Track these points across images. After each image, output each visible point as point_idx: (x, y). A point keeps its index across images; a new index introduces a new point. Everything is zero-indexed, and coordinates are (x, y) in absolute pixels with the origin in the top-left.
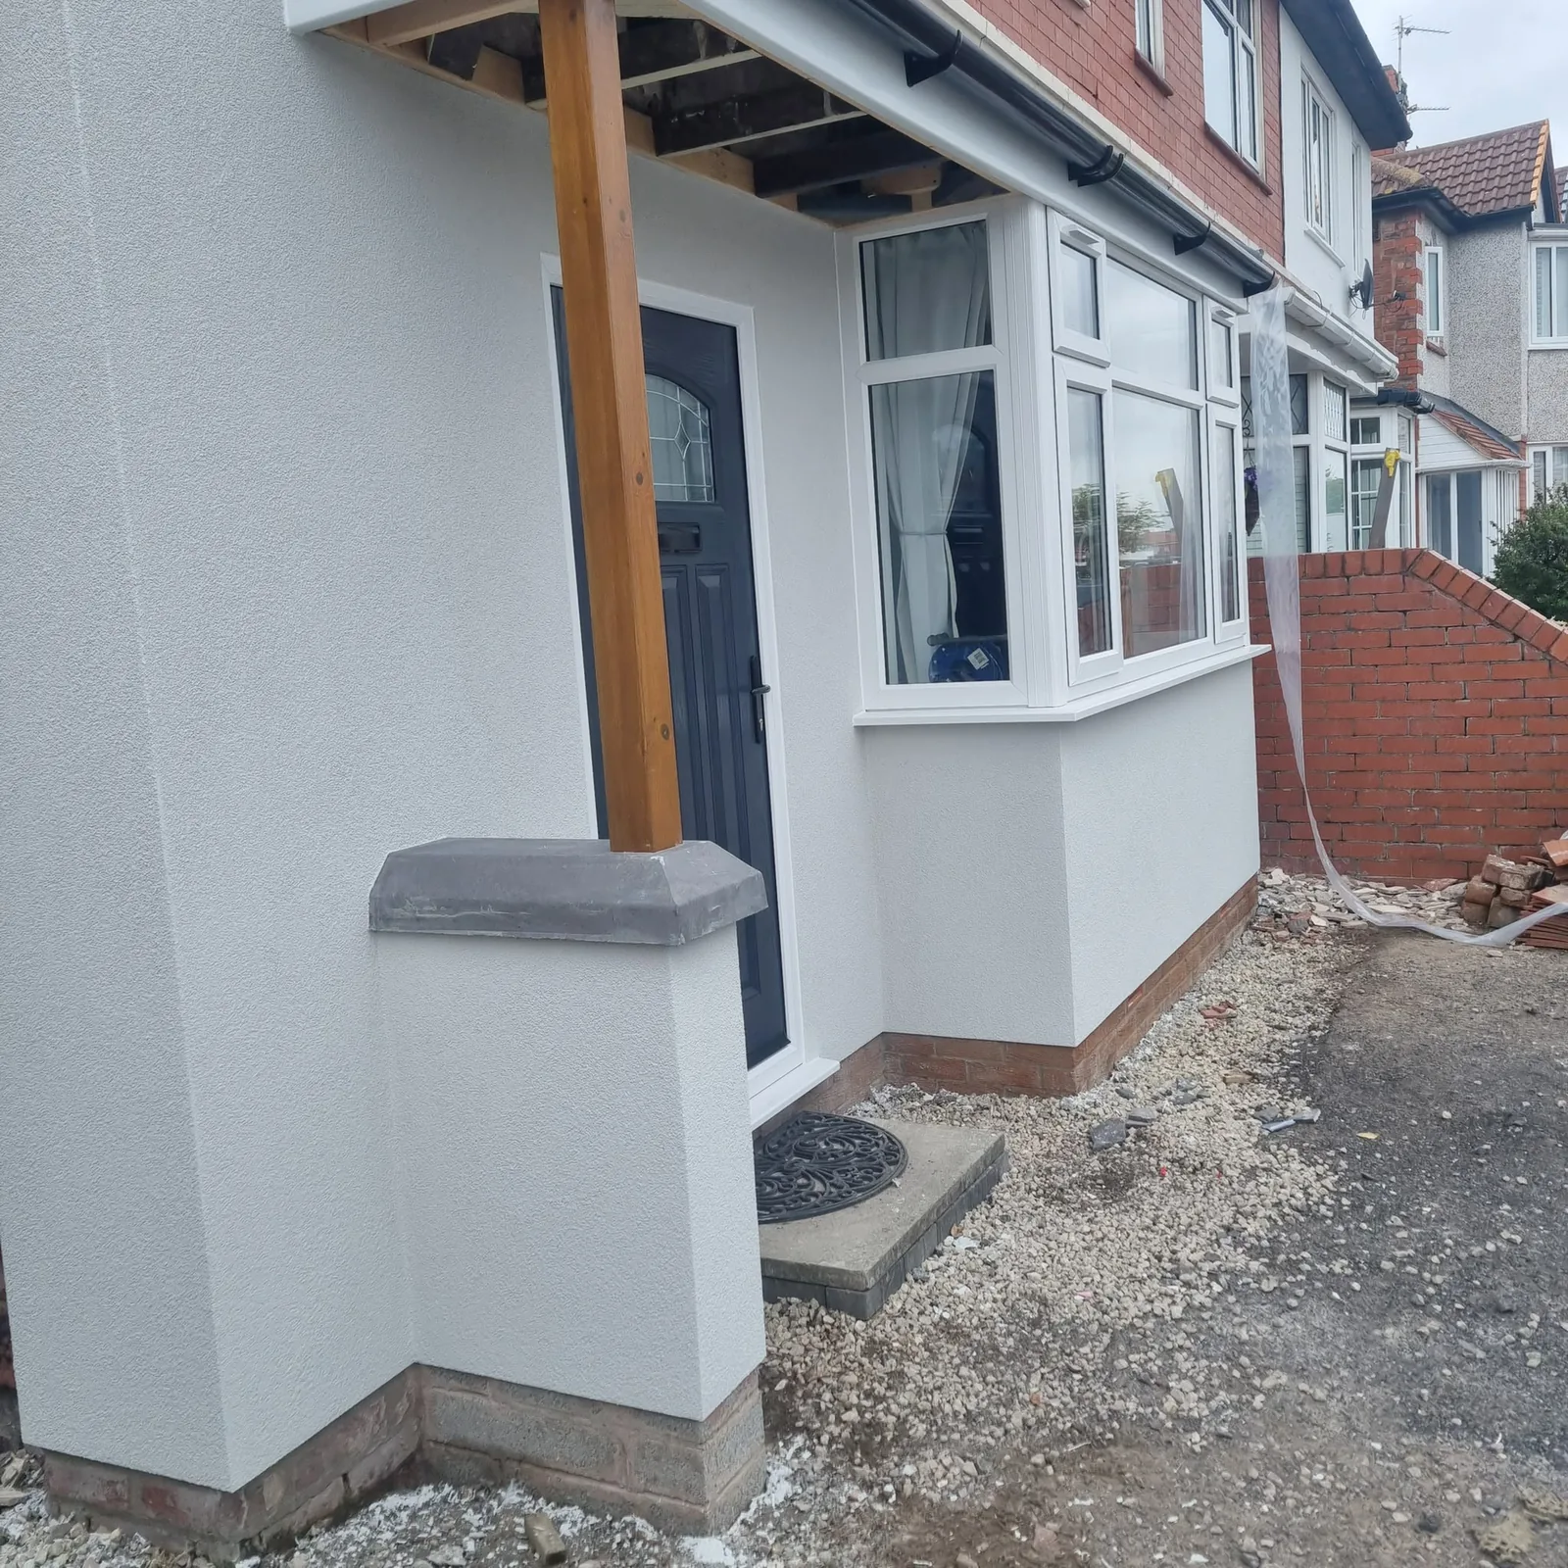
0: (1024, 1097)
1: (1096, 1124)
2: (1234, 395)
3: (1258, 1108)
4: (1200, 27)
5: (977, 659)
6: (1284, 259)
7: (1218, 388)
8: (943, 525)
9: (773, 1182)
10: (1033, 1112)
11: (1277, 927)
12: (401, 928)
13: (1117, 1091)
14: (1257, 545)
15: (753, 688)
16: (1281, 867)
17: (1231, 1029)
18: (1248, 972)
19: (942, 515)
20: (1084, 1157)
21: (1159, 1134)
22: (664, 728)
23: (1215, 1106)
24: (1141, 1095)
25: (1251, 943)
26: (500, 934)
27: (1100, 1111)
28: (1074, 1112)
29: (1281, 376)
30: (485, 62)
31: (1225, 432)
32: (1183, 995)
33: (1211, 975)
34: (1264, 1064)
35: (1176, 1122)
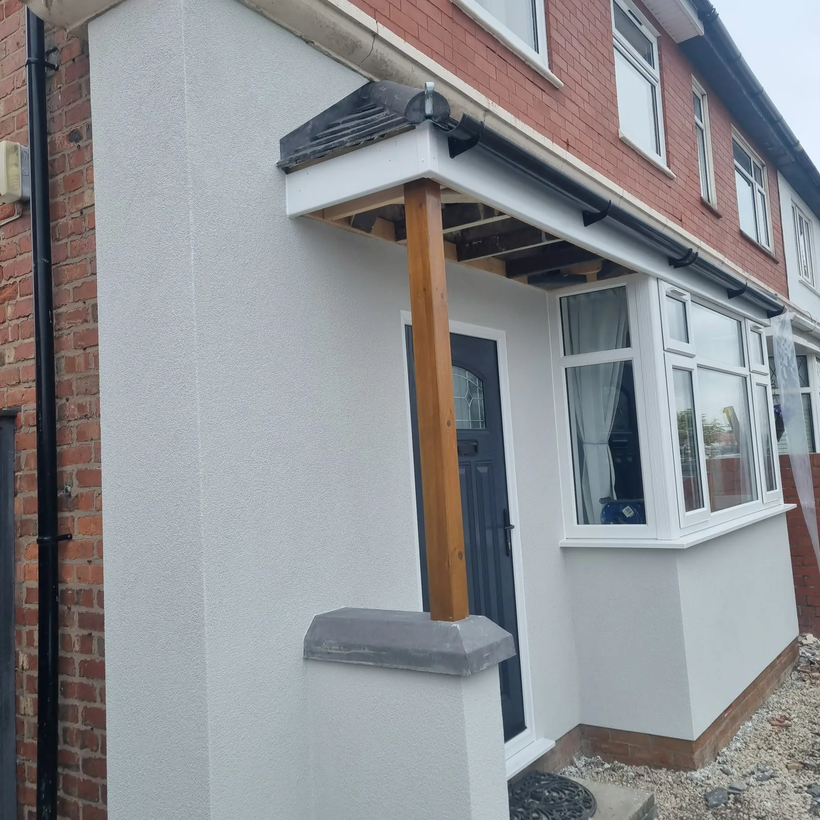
0: (664, 770)
1: (709, 790)
2: (766, 368)
3: (809, 787)
4: (735, 184)
5: (628, 512)
6: (788, 295)
7: (756, 365)
8: (606, 439)
9: (519, 815)
10: (670, 780)
11: (812, 670)
12: (320, 657)
13: (721, 769)
14: (784, 446)
15: (506, 526)
16: (811, 633)
17: (789, 734)
18: (797, 698)
19: (606, 433)
20: (703, 811)
21: (748, 799)
22: (460, 554)
23: (782, 783)
24: (736, 773)
25: (797, 679)
26: (371, 664)
27: (710, 782)
28: (695, 781)
29: (792, 358)
30: (378, 224)
31: (762, 388)
32: (757, 710)
33: (773, 699)
34: (811, 758)
35: (759, 792)
